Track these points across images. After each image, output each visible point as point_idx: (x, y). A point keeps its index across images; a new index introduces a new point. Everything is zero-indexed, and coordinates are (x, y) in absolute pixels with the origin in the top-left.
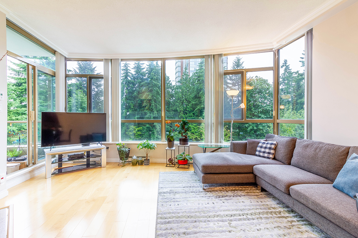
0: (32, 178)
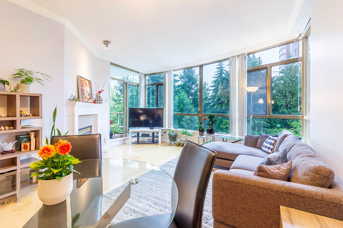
0: (124, 144)
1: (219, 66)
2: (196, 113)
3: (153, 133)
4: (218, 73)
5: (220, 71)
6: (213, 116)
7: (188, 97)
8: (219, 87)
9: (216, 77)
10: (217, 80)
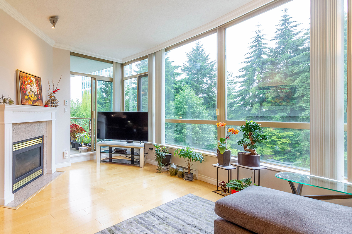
0: (91, 160)
1: (256, 44)
2: (210, 119)
3: (132, 150)
4: (253, 54)
5: (256, 50)
6: (256, 127)
7: (197, 94)
8: (254, 76)
9: (249, 62)
10: (251, 66)
